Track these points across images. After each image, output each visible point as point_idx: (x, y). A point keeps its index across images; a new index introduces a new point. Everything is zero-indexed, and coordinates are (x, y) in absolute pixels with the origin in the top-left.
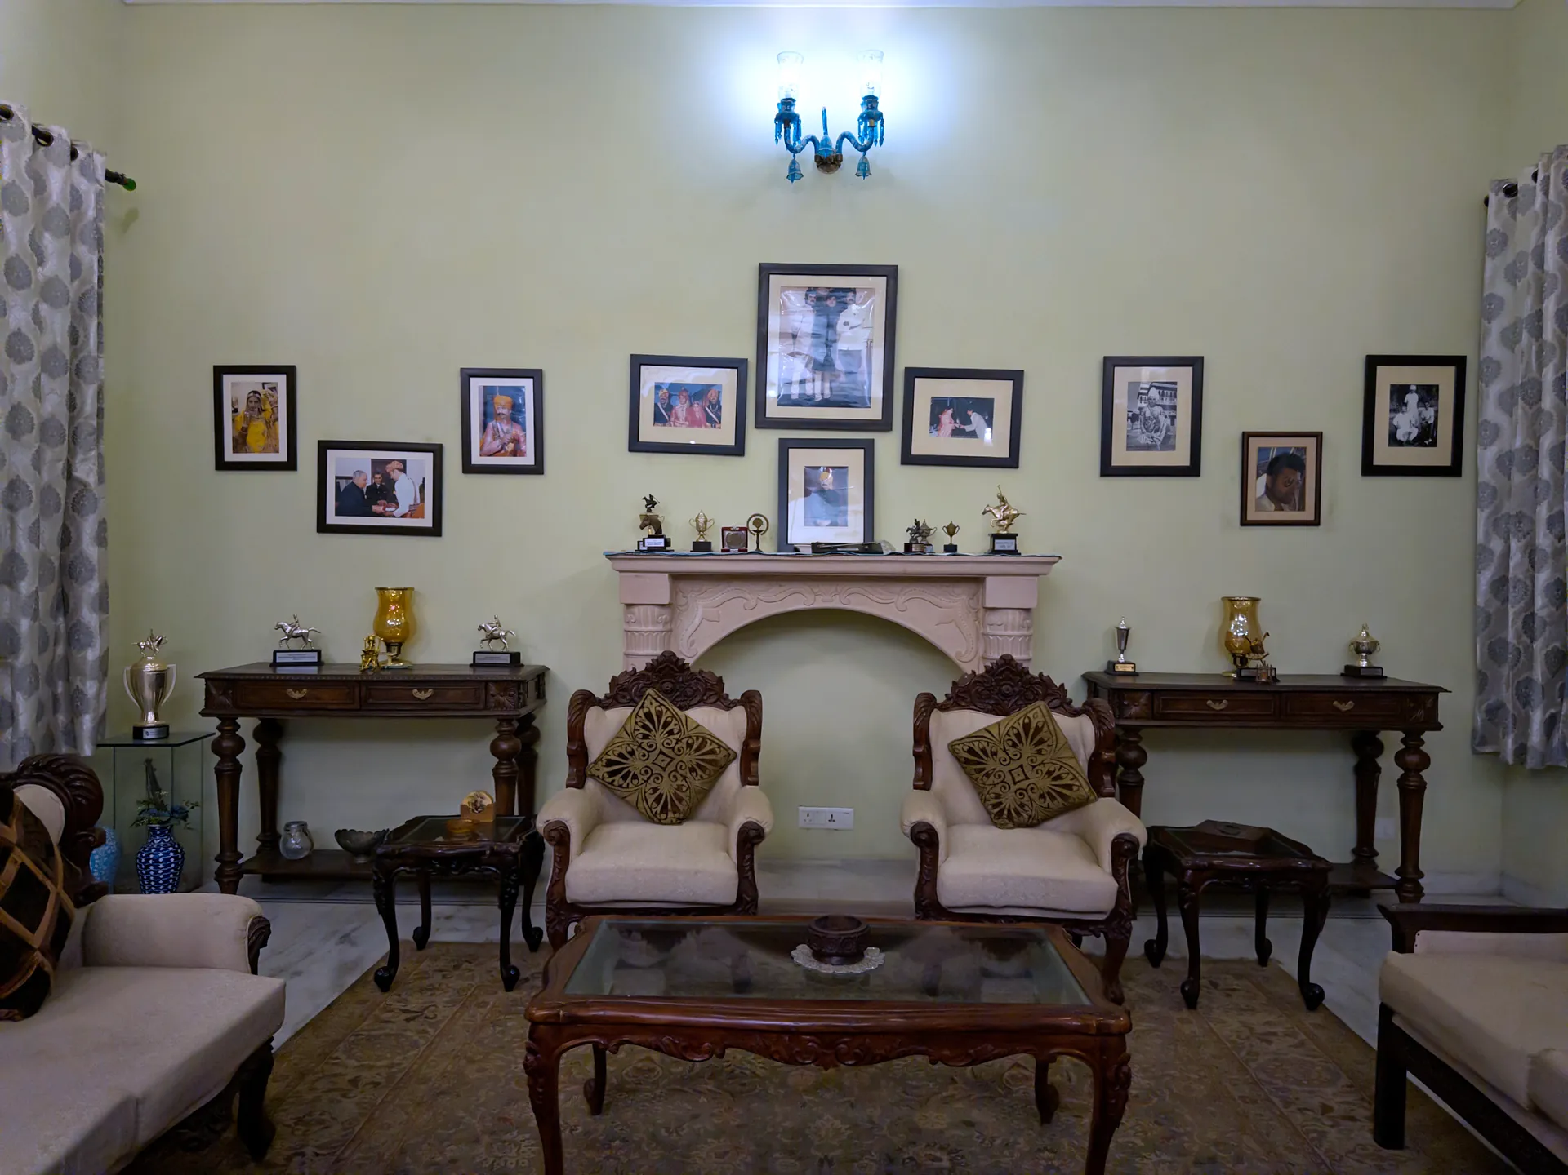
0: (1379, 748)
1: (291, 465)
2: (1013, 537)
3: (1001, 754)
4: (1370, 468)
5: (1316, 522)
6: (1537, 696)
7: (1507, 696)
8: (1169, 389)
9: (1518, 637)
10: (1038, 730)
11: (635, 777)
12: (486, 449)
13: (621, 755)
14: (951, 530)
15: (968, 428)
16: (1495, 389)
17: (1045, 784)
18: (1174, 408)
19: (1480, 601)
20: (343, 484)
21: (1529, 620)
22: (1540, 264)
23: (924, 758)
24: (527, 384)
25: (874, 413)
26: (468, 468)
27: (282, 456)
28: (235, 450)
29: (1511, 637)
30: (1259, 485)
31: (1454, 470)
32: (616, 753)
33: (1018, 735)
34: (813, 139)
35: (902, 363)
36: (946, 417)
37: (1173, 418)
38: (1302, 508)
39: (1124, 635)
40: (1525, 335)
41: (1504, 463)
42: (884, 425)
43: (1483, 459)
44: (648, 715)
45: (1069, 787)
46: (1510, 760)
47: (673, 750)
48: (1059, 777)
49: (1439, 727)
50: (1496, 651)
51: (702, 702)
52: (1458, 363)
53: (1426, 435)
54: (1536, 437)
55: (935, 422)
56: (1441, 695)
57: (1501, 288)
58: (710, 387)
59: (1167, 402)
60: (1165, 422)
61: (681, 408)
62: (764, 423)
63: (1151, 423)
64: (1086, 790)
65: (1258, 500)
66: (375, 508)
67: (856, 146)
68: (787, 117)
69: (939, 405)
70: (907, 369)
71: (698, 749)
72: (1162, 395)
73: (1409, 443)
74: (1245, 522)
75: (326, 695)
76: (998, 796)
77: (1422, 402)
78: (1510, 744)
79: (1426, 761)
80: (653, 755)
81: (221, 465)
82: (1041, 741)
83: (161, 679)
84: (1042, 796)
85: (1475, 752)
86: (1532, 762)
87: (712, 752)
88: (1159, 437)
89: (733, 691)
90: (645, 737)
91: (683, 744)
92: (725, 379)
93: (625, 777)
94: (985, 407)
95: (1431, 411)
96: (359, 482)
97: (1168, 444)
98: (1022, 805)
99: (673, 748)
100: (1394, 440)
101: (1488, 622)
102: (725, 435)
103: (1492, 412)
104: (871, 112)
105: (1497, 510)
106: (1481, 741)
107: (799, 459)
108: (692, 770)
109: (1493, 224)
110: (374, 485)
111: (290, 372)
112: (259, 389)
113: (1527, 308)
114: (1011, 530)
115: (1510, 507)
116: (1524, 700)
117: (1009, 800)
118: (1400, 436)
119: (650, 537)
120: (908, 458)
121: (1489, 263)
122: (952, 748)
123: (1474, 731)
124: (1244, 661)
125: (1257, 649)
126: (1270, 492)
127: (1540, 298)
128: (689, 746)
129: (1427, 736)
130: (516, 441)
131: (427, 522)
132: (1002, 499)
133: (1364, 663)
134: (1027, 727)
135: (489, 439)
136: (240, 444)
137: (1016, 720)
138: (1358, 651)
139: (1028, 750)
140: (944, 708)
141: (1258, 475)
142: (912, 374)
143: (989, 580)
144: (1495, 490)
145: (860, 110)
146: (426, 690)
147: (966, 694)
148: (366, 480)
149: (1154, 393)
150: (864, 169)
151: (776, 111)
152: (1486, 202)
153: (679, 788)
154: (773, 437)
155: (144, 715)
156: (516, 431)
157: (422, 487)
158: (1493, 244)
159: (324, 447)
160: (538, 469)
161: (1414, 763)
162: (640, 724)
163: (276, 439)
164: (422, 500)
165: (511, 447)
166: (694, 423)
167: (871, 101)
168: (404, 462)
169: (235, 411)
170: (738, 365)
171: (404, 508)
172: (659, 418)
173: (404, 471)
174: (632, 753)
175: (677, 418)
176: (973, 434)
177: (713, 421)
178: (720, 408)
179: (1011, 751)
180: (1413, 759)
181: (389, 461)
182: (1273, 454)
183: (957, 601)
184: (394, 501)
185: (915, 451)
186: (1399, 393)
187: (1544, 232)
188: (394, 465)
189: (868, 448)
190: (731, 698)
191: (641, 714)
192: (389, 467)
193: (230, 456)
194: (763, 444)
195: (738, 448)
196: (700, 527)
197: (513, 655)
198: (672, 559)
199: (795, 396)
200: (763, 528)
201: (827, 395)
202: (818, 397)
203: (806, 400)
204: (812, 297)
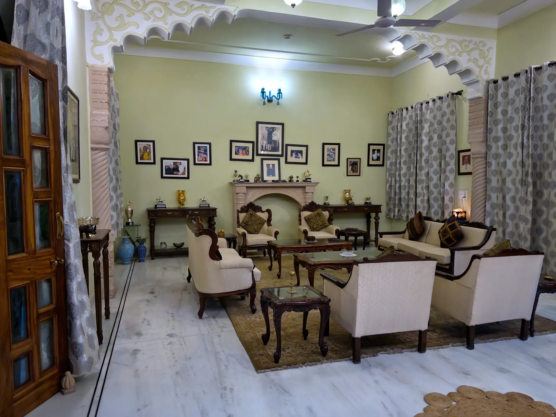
0: (370, 217)
1: (154, 163)
2: (310, 179)
3: (314, 219)
4: (369, 165)
5: (359, 175)
6: (396, 206)
7: (392, 207)
8: (334, 149)
9: (393, 196)
10: (320, 214)
11: (250, 225)
12: (199, 160)
13: (247, 221)
14: (298, 177)
15: (298, 156)
16: (390, 150)
17: (321, 223)
18: (335, 153)
19: (387, 190)
20: (167, 168)
21: (395, 192)
22: (397, 129)
23: (300, 220)
24: (208, 146)
25: (280, 153)
26: (195, 164)
27: (152, 161)
28: (141, 160)
29: (392, 196)
30: (350, 168)
31: (383, 165)
32: (245, 221)
33: (316, 215)
34: (267, 96)
35: (285, 143)
36: (294, 154)
37: (335, 155)
38: (357, 173)
39: (327, 197)
40: (395, 141)
41: (391, 164)
42: (282, 156)
43: (388, 163)
44: (251, 214)
45: (325, 223)
46: (392, 218)
48: (323, 222)
49: (381, 212)
50: (390, 199)
51: (258, 212)
52: (384, 145)
53: (378, 159)
54: (397, 160)
55: (292, 155)
56: (382, 206)
57: (391, 131)
58: (247, 147)
59: (334, 152)
60: (333, 156)
61: (241, 151)
62: (258, 155)
63: (331, 156)
64: (327, 223)
65: (350, 171)
66: (174, 173)
67: (276, 98)
68: (263, 92)
69: (292, 152)
70: (286, 144)
72: (333, 151)
73: (375, 160)
74: (347, 175)
75: (176, 213)
76: (313, 226)
77: (377, 152)
78: (392, 215)
79: (379, 218)
80: (252, 221)
81: (137, 163)
82: (320, 216)
83: (132, 211)
84: (321, 225)
85: (386, 217)
86: (396, 218)
87: (262, 220)
88: (332, 159)
89: (264, 209)
90: (251, 218)
91: (257, 219)
92: (250, 146)
93: (248, 226)
94: (301, 152)
95: (379, 154)
96: (170, 167)
97: (334, 160)
98: (317, 227)
100: (373, 160)
101: (388, 193)
102: (250, 157)
103: (389, 154)
104: (280, 92)
105: (390, 173)
106: (388, 216)
107: (265, 162)
108: (259, 224)
109: (390, 119)
110: (174, 168)
111: (153, 142)
112: (146, 146)
113: (395, 137)
114: (310, 177)
115: (393, 172)
116: (395, 207)
117: (315, 226)
118: (374, 159)
120: (286, 162)
121: (389, 127)
122: (305, 218)
123: (386, 214)
124: (348, 201)
125: (351, 199)
126: (352, 169)
127: (397, 135)
128: (259, 219)
129: (379, 214)
130: (205, 158)
131: (186, 176)
132: (308, 171)
133: (368, 202)
134: (318, 213)
135: (199, 158)
136: (142, 158)
137: (316, 212)
138: (367, 199)
139: (318, 217)
140: (302, 211)
141: (350, 166)
142: (287, 145)
143: (307, 187)
144: (389, 169)
145: (277, 92)
146: (197, 212)
147: (306, 208)
148: (172, 166)
149: (331, 150)
150: (278, 104)
151: (261, 91)
152: (389, 114)
153: (258, 227)
155: (128, 220)
156: (205, 156)
157: (185, 168)
158: (389, 123)
159: (162, 159)
160: (210, 164)
161: (377, 219)
162: (249, 216)
163: (151, 157)
164: (185, 171)
165: (204, 159)
166: (243, 154)
167: (280, 90)
168: (181, 163)
169: (140, 150)
170: (253, 142)
171: (181, 173)
172: (236, 154)
173: (181, 165)
174: (249, 221)
175: (240, 153)
176: (299, 158)
177: (247, 154)
178: (249, 151)
179: (315, 218)
180: (377, 218)
181: (177, 162)
182: (352, 162)
183: (300, 191)
184: (178, 171)
185: (288, 161)
186: (374, 151)
187: (398, 123)
188: (178, 163)
189: (279, 160)
190: (263, 211)
191: (249, 213)
192: (177, 164)
193: (139, 161)
194: (258, 159)
195: (253, 160)
196: (247, 177)
197: (209, 205)
198: (247, 183)
199: (264, 149)
200: (260, 177)
201: (270, 149)
202: (269, 149)
203: (266, 150)
204: (267, 129)
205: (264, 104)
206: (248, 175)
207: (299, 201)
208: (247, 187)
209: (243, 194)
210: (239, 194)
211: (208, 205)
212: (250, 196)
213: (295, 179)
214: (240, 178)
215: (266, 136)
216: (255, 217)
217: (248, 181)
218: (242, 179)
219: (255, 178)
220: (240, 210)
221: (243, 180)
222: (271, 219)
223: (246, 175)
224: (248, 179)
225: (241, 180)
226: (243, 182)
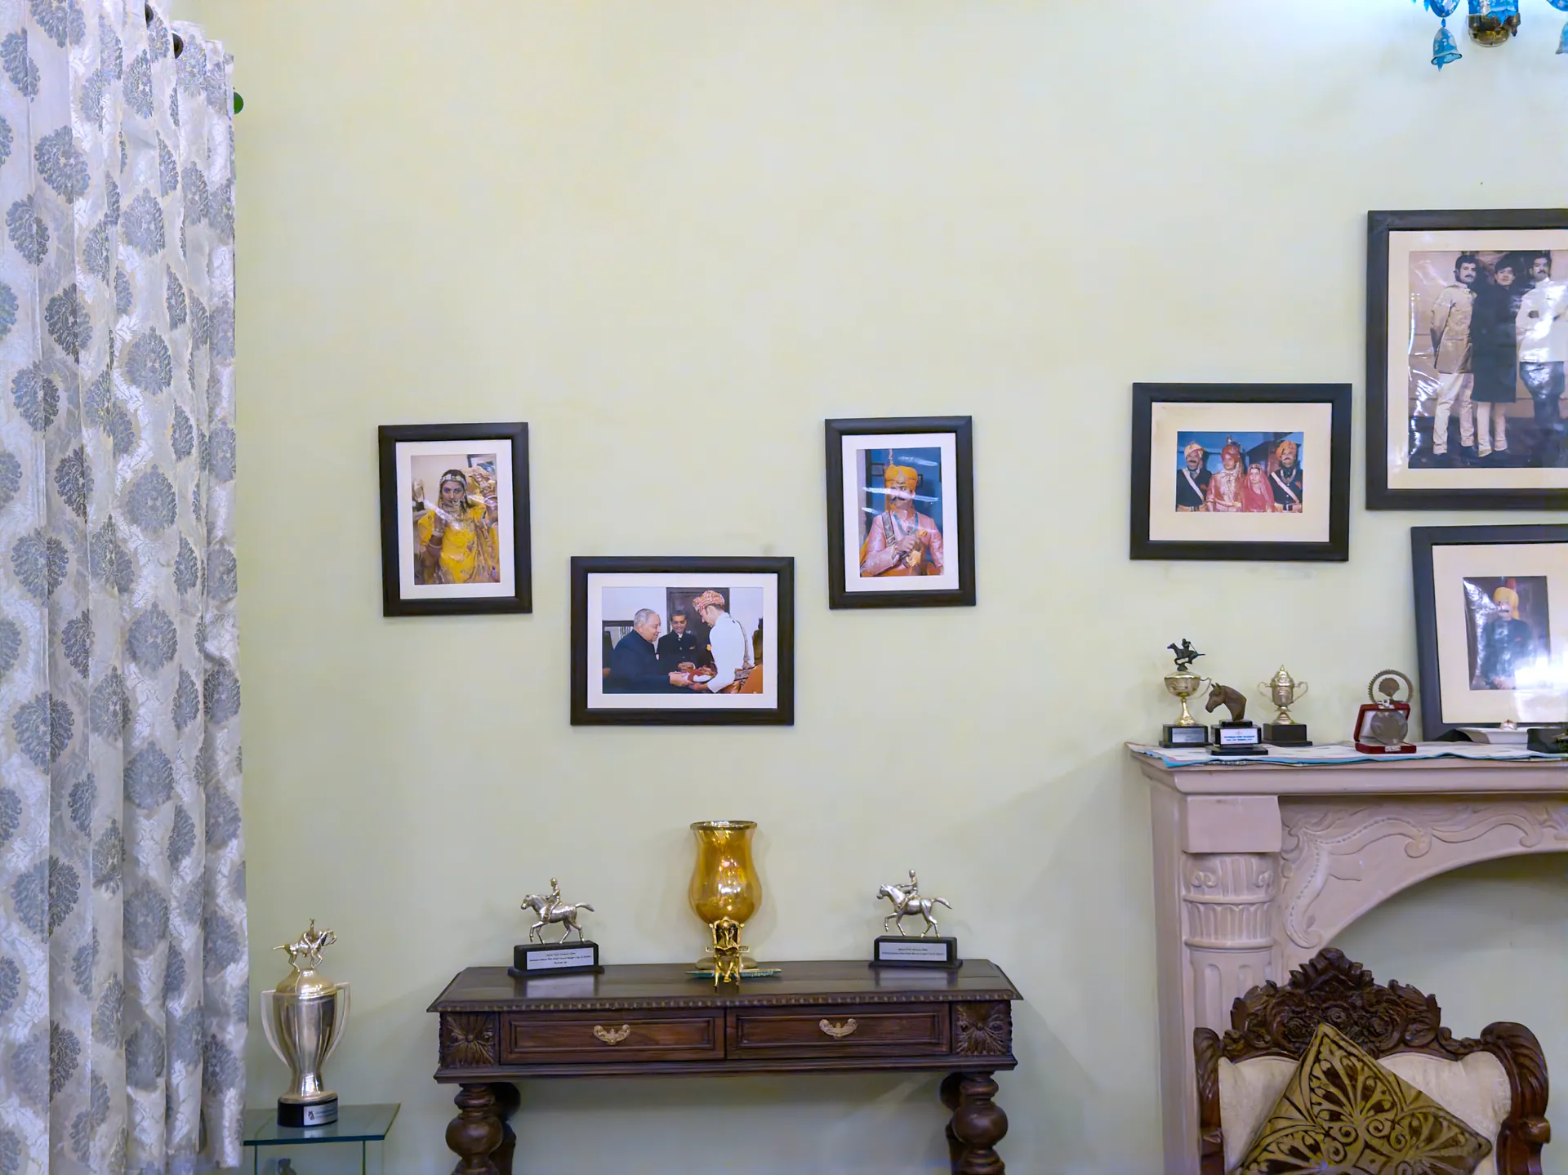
1: (520, 603)
12: (870, 563)
13: (1294, 1152)
20: (617, 635)
24: (946, 443)
26: (840, 598)
27: (505, 588)
28: (420, 579)
32: (1285, 1148)
44: (1332, 1074)
47: (1389, 1140)
51: (1403, 1045)
58: (1279, 437)
61: (1225, 477)
62: (1382, 498)
66: (674, 677)
71: (1430, 1140)
75: (664, 1036)
80: (1353, 1152)
81: (394, 606)
83: (328, 1008)
87: (1454, 1142)
89: (1463, 1024)
90: (1335, 1117)
91: (1403, 1129)
92: (1314, 421)
96: (646, 630)
99: (1387, 1138)
102: (1310, 523)
107: (1453, 564)
110: (672, 636)
111: (517, 436)
112: (462, 466)
119: (1225, 725)
128: (1415, 1132)
130: (926, 548)
131: (767, 699)
135: (876, 544)
136: (428, 568)
146: (844, 1022)
148: (657, 625)
154: (1395, 528)
155: (297, 1084)
156: (926, 527)
157: (758, 638)
159: (582, 569)
160: (964, 596)
162: (1320, 1092)
163: (495, 556)
164: (759, 659)
165: (915, 558)
166: (1250, 503)
168: (725, 592)
169: (420, 507)
170: (1335, 395)
171: (726, 673)
172: (1186, 498)
173: (726, 608)
174: (1315, 1148)
175: (1219, 496)
177: (1286, 497)
178: (1300, 473)
181: (699, 592)
184: (705, 661)
188: (708, 597)
190: (1457, 1035)
191: (1317, 1072)
192: (699, 603)
193: (410, 590)
194: (1379, 541)
195: (1336, 549)
196: (1282, 697)
197: (951, 945)
198: (1289, 766)
199: (1440, 448)
200: (1400, 696)
201: (1502, 444)
202: (1485, 448)
203: (1461, 456)
204: (1468, 269)
205: (1443, 51)
206: (1292, 687)
208: (1288, 800)
209: (1254, 861)
210: (1216, 862)
211: (939, 953)
212: (1318, 881)
214: (1223, 713)
215: (1457, 341)
216: (1379, 1108)
217: (1296, 735)
218: (1238, 722)
219: (1364, 710)
220: (1221, 1024)
221: (1249, 736)
222: (1535, 1129)
223: (1274, 686)
224: (1296, 716)
225: (1229, 736)
226: (1247, 750)
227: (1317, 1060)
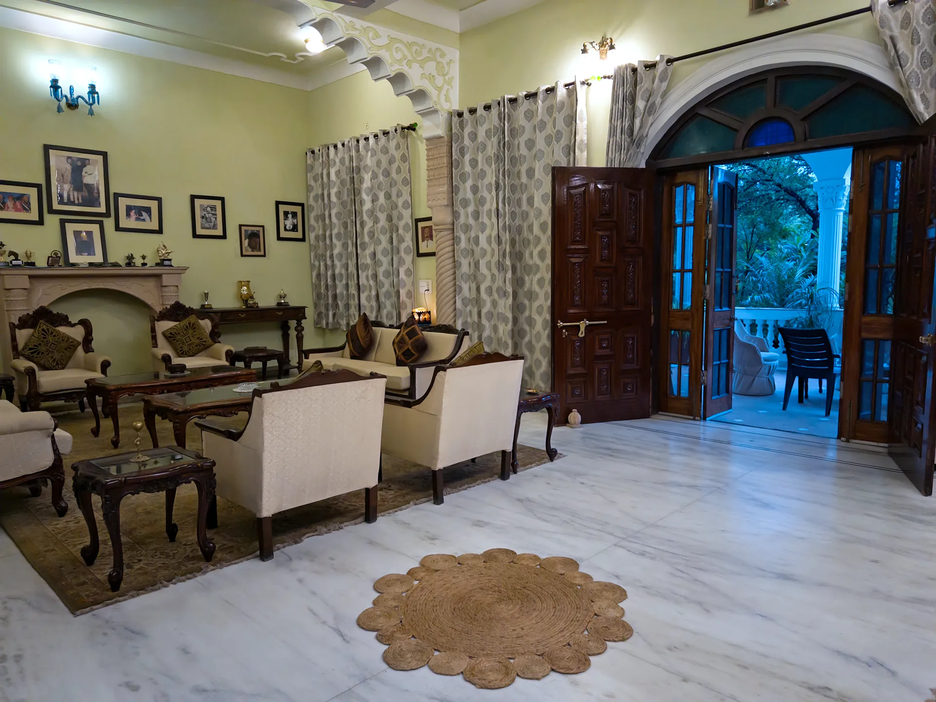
0: (289, 328)
2: (170, 260)
3: (182, 333)
4: (279, 238)
5: (264, 256)
6: (330, 308)
7: (323, 310)
8: (213, 208)
9: (324, 291)
10: (193, 324)
11: (43, 353)
13: (35, 346)
14: (144, 257)
15: (142, 218)
16: (312, 215)
17: (198, 341)
18: (216, 215)
19: (314, 281)
21: (327, 286)
22: (322, 178)
23: (154, 338)
25: (102, 209)
29: (322, 291)
30: (246, 243)
31: (303, 240)
32: (32, 345)
33: (187, 327)
34: (66, 97)
35: (113, 190)
36: (132, 213)
37: (216, 218)
38: (260, 251)
39: (206, 295)
40: (320, 200)
41: (317, 237)
42: (107, 215)
43: (311, 236)
44: (43, 330)
45: (205, 341)
46: (325, 327)
48: (202, 339)
49: (306, 318)
50: (319, 296)
51: (61, 325)
52: (302, 205)
53: (295, 228)
54: (325, 231)
55: (128, 215)
56: (306, 309)
57: (312, 183)
58: (23, 195)
59: (213, 212)
60: (213, 220)
61: (10, 203)
62: (51, 211)
63: (208, 219)
64: (210, 341)
65: (246, 248)
67: (86, 102)
68: (55, 85)
69: (129, 209)
70: (114, 193)
71: (67, 341)
72: (212, 210)
73: (290, 230)
74: (242, 255)
76: (181, 347)
77: (293, 217)
78: (324, 322)
79: (303, 329)
80: (49, 345)
82: (195, 328)
84: (196, 346)
85: (315, 327)
86: (330, 327)
87: (72, 342)
88: (212, 224)
89: (74, 319)
90: (44, 338)
91: (60, 340)
93: (38, 354)
94: (148, 210)
95: (296, 220)
97: (215, 227)
98: (190, 349)
99: (57, 342)
100: (286, 229)
101: (316, 287)
102: (34, 216)
103: (312, 222)
104: (93, 90)
105: (316, 253)
106: (317, 323)
107: (70, 228)
108: (66, 349)
109: (309, 162)
113: (320, 192)
114: (169, 257)
115: (320, 252)
116: (327, 310)
117: (185, 348)
118: (287, 228)
119: (13, 260)
120: (118, 228)
121: (309, 174)
122: (164, 334)
123: (315, 321)
124: (247, 301)
125: (252, 297)
126: (249, 245)
127: (323, 190)
128: (63, 340)
129: (303, 321)
132: (164, 246)
133: (283, 301)
134: (189, 324)
137: (185, 322)
138: (281, 297)
139: (191, 331)
140: (158, 321)
141: (245, 239)
142: (117, 196)
143: (163, 275)
144: (315, 246)
145: (88, 90)
147: (165, 315)
149: (209, 209)
150: (91, 113)
151: (50, 84)
152: (306, 153)
153: (62, 356)
154: (56, 218)
158: (309, 168)
161: (300, 329)
162: (40, 334)
166: (17, 210)
167: (93, 87)
170: (38, 186)
174: (40, 344)
175: (8, 208)
176: (144, 220)
177: (26, 209)
178: (30, 204)
179: (185, 332)
180: (299, 328)
182: (249, 232)
183: (151, 284)
185: (121, 226)
186: (286, 214)
187: (323, 169)
189: (101, 224)
190: (73, 322)
191: (40, 329)
194: (51, 221)
195: (40, 222)
196: (28, 255)
198: (30, 269)
199: (66, 200)
201: (80, 201)
202: (76, 202)
203: (73, 203)
204: (70, 161)
205: (59, 110)
206: (31, 253)
207: (149, 302)
208: (31, 277)
209: (22, 291)
210: (12, 291)
212: (40, 295)
213: (138, 261)
214: (12, 257)
215: (68, 176)
216: (55, 336)
217: (33, 264)
218: (17, 259)
219: (49, 257)
220: (17, 323)
221: (20, 262)
222: (90, 338)
223: (26, 253)
224: (32, 260)
225: (14, 262)
226: (19, 265)
227: (40, 327)
